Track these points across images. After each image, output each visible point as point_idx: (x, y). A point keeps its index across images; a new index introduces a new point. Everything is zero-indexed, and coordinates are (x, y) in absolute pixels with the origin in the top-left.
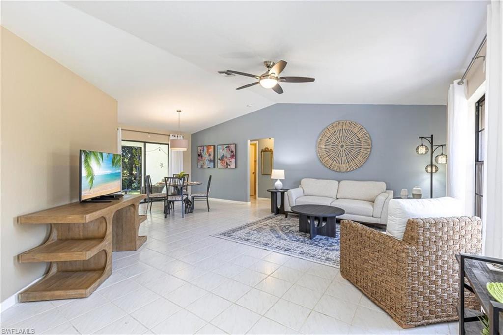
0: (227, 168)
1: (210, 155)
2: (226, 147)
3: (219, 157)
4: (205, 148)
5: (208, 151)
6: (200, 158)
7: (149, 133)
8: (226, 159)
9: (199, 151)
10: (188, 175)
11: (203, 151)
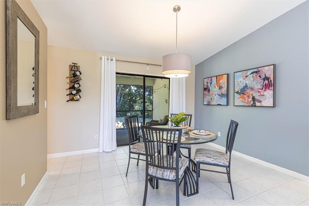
0: (254, 106)
1: (220, 88)
2: (253, 73)
3: (236, 90)
4: (214, 79)
5: (217, 83)
6: (206, 93)
7: (148, 64)
8: (252, 92)
9: (205, 84)
10: (191, 115)
11: (211, 83)
